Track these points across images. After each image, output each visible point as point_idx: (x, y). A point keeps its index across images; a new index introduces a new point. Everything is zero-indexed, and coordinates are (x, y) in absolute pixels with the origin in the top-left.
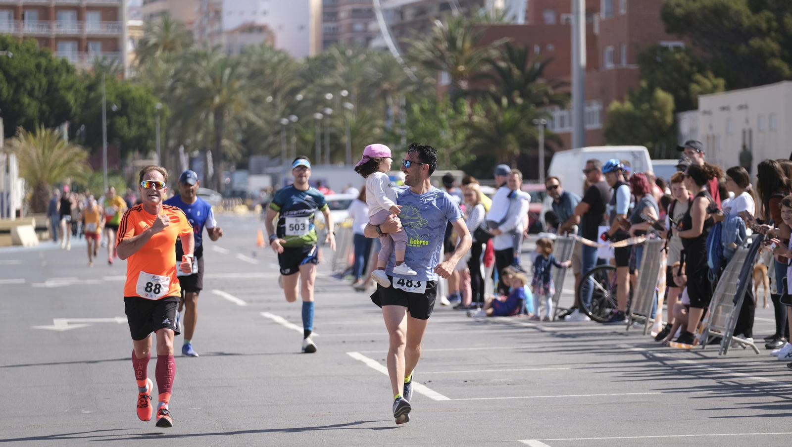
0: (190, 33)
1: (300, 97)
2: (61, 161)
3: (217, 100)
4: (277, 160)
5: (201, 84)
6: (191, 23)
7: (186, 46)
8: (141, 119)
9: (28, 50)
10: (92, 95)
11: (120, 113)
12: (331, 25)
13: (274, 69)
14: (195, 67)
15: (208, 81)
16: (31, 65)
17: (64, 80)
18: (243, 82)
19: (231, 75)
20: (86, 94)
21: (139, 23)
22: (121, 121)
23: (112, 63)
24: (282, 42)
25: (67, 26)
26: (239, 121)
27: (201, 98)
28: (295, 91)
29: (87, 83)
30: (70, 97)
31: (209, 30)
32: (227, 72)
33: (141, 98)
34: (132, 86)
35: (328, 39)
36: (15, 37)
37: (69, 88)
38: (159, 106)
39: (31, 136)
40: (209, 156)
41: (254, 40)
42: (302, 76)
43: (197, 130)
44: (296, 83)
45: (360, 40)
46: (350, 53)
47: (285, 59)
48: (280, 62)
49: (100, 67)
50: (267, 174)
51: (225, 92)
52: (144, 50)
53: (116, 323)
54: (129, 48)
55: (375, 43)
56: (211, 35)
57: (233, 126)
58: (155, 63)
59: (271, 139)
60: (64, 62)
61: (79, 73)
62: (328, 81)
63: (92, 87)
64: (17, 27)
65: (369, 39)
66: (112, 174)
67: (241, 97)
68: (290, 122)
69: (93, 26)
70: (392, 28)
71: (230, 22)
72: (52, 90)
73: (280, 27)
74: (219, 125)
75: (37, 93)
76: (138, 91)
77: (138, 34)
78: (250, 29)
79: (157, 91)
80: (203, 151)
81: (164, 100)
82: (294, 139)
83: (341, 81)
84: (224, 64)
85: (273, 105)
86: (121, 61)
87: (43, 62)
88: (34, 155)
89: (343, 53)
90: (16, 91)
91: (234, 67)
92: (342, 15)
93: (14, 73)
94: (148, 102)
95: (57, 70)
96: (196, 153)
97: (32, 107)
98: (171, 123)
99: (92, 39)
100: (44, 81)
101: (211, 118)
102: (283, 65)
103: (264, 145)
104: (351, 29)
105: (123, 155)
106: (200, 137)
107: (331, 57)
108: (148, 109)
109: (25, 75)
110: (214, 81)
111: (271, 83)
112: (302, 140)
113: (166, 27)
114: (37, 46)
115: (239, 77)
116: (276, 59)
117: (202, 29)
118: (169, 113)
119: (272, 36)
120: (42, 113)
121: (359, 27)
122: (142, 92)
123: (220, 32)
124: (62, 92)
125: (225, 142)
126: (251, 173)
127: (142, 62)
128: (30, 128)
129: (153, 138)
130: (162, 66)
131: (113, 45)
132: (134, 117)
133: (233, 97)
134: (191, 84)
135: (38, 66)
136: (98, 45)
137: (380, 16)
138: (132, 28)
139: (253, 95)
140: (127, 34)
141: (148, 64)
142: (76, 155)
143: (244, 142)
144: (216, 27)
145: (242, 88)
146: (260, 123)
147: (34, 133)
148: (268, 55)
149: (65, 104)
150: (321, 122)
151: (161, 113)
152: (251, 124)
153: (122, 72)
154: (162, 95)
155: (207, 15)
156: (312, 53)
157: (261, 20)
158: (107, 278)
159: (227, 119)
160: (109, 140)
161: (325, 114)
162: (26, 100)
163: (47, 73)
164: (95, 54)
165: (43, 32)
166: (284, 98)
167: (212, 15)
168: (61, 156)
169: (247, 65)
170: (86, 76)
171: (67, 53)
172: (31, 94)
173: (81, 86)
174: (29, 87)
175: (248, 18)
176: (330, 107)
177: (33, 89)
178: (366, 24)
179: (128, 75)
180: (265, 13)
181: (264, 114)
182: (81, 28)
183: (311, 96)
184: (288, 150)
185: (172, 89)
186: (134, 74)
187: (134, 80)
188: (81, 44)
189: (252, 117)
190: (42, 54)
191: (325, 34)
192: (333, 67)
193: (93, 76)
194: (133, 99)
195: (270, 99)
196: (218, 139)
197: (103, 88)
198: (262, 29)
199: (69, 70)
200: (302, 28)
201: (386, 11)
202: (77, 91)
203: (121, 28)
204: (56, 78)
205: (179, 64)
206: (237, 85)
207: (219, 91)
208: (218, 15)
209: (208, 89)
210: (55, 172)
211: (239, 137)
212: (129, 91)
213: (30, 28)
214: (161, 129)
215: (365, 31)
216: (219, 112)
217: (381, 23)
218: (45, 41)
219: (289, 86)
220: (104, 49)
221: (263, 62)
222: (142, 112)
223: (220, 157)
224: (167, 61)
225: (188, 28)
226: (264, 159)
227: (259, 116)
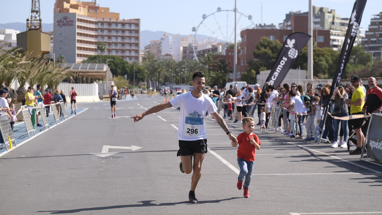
0: (154, 56)
1: (177, 70)
2: (123, 83)
3: (159, 70)
4: (171, 83)
5: (156, 67)
6: (155, 54)
7: (153, 58)
8: (143, 74)
9: (119, 59)
10: (132, 69)
11: (138, 73)
12: (185, 54)
13: (172, 64)
14: (154, 63)
15: (157, 66)
16: (119, 62)
17: (126, 65)
18: (165, 66)
19: (162, 65)
20: (131, 68)
21: (143, 53)
22: (138, 74)
23: (137, 62)
24: (174, 58)
25: (127, 54)
26: (163, 75)
27: (155, 70)
28: (176, 68)
29: (131, 66)
30: (128, 69)
31: (158, 55)
32: (161, 64)
33: (143, 70)
34: (141, 67)
35: (184, 57)
36: (116, 56)
37: (127, 67)
38: (146, 71)
39: (116, 77)
40: (157, 82)
41: (168, 57)
42: (177, 65)
43: (155, 76)
44: (176, 67)
45: (191, 58)
46: (188, 60)
47: (174, 62)
48: (173, 62)
49: (134, 63)
50: (169, 86)
51: (161, 68)
52: (144, 59)
53: (125, 118)
54: (141, 59)
55: (194, 59)
56: (159, 56)
57: (162, 76)
58: (146, 62)
59: (171, 79)
60: (126, 62)
61: (129, 64)
62: (183, 66)
63: (132, 67)
64: (117, 54)
65: (193, 58)
66: (136, 86)
67: (164, 70)
68: (174, 75)
69: (133, 54)
70: (197, 56)
71: (163, 53)
72: (124, 67)
73: (174, 55)
74: (159, 75)
75: (120, 68)
76: (142, 68)
77: (143, 56)
78: (167, 55)
79: (146, 68)
80: (156, 81)
81: (148, 70)
82: (175, 79)
83: (186, 67)
84: (161, 62)
85: (171, 71)
86: (139, 61)
87: (122, 61)
88: (117, 81)
89: (187, 60)
90: (116, 68)
91: (163, 63)
92: (187, 52)
93: (116, 64)
94: (144, 70)
95: (125, 63)
96: (154, 81)
97: (119, 71)
98: (149, 75)
99: (133, 57)
100: (122, 65)
101: (158, 74)
102: (174, 63)
103: (169, 80)
104: (189, 55)
105: (139, 81)
106: (155, 78)
107: (184, 61)
108: (144, 72)
109: (118, 64)
110: (158, 66)
111: (171, 67)
112: (177, 79)
113: (149, 54)
114: (121, 58)
115: (164, 65)
116: (172, 61)
117: (157, 55)
118: (149, 73)
119: (172, 57)
120: (121, 72)
121: (191, 55)
122: (143, 68)
123: (161, 56)
124: (126, 68)
125: (161, 79)
126: (166, 86)
127: (143, 62)
128: (117, 76)
129: (145, 78)
130: (147, 62)
131: (137, 58)
132: (141, 73)
133: (162, 69)
134: (154, 67)
135: (121, 62)
136: (134, 58)
137: (195, 53)
138: (141, 54)
139: (167, 69)
140: (140, 56)
141: (145, 62)
142: (126, 81)
143: (165, 79)
144: (160, 54)
145: (164, 68)
146: (168, 75)
147: (117, 77)
148: (171, 60)
149: (126, 70)
150: (180, 75)
151: (147, 73)
152: (166, 76)
153: (139, 64)
154: (147, 69)
155: (158, 52)
156: (181, 60)
157: (169, 53)
158: (129, 108)
159: (161, 74)
160: (135, 79)
161: (181, 74)
162: (118, 69)
163: (123, 64)
164: (133, 60)
165: (122, 55)
166: (174, 70)
167: (159, 52)
168: (123, 82)
169: (166, 63)
170: (131, 64)
171: (127, 60)
172: (119, 68)
173: (130, 67)
174: (119, 67)
175: (167, 53)
176: (182, 72)
177: (120, 67)
178: (192, 54)
179: (140, 64)
180: (171, 52)
181: (169, 73)
182: (130, 54)
183: (179, 69)
184: (173, 81)
185: (150, 68)
186: (142, 64)
187: (142, 66)
188: (130, 58)
189: (166, 74)
190: (122, 60)
191: (183, 56)
192: (184, 63)
193: (132, 64)
194: (141, 70)
195: (171, 70)
196: (159, 78)
197: (134, 67)
198: (170, 55)
199: (127, 63)
200: (178, 55)
201: (196, 52)
202: (129, 68)
203: (139, 54)
204: (125, 65)
205: (151, 62)
206: (163, 67)
207: (159, 68)
208: (160, 52)
209: (157, 68)
210: (122, 85)
211: (164, 78)
212: (140, 68)
213: (120, 54)
214: (147, 76)
215: (192, 56)
216: (159, 73)
217: (195, 54)
218: (123, 57)
219: (175, 68)
220: (135, 59)
221: (169, 62)
222: (143, 72)
223: (159, 82)
224: (149, 62)
225: (154, 54)
226: (168, 83)
227: (168, 74)
